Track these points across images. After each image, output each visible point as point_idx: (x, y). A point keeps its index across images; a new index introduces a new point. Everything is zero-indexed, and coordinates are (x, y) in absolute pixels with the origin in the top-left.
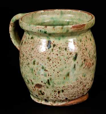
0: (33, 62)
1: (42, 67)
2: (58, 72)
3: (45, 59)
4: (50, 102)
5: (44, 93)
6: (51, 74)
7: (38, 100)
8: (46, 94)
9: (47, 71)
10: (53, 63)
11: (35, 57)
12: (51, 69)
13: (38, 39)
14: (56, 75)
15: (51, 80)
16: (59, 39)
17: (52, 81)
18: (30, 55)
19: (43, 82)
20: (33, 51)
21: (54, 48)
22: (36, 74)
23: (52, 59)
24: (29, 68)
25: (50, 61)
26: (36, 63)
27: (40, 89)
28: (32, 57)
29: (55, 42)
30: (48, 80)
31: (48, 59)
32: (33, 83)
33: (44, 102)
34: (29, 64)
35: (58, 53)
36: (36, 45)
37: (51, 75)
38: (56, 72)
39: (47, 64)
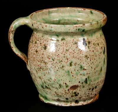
0: (69, 64)
1: (80, 67)
2: (95, 69)
3: (83, 58)
4: (80, 102)
5: (78, 93)
6: (90, 72)
7: (66, 103)
8: (80, 94)
9: (86, 69)
10: (90, 60)
11: (72, 58)
12: (89, 67)
13: (71, 39)
14: (93, 72)
15: (88, 78)
16: (92, 36)
17: (90, 79)
18: (64, 57)
19: (81, 82)
20: (68, 52)
21: (90, 45)
22: (73, 76)
23: (89, 57)
24: (63, 72)
25: (87, 59)
26: (73, 64)
27: (74, 91)
28: (68, 59)
29: (89, 39)
30: (86, 79)
31: (86, 58)
32: (67, 86)
33: (75, 103)
34: (63, 67)
35: (93, 49)
36: (71, 46)
37: (89, 74)
38: (93, 69)
39: (85, 63)
